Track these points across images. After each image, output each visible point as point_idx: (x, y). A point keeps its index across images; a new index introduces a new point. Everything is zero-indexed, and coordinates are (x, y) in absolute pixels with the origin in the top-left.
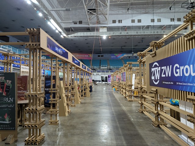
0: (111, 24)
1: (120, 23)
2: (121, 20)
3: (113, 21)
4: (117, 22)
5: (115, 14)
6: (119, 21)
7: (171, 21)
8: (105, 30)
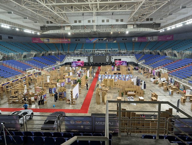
0: (73, 23)
1: (80, 23)
2: (81, 21)
3: (75, 21)
4: (78, 22)
5: (76, 16)
6: (79, 21)
7: (116, 21)
8: (69, 28)
